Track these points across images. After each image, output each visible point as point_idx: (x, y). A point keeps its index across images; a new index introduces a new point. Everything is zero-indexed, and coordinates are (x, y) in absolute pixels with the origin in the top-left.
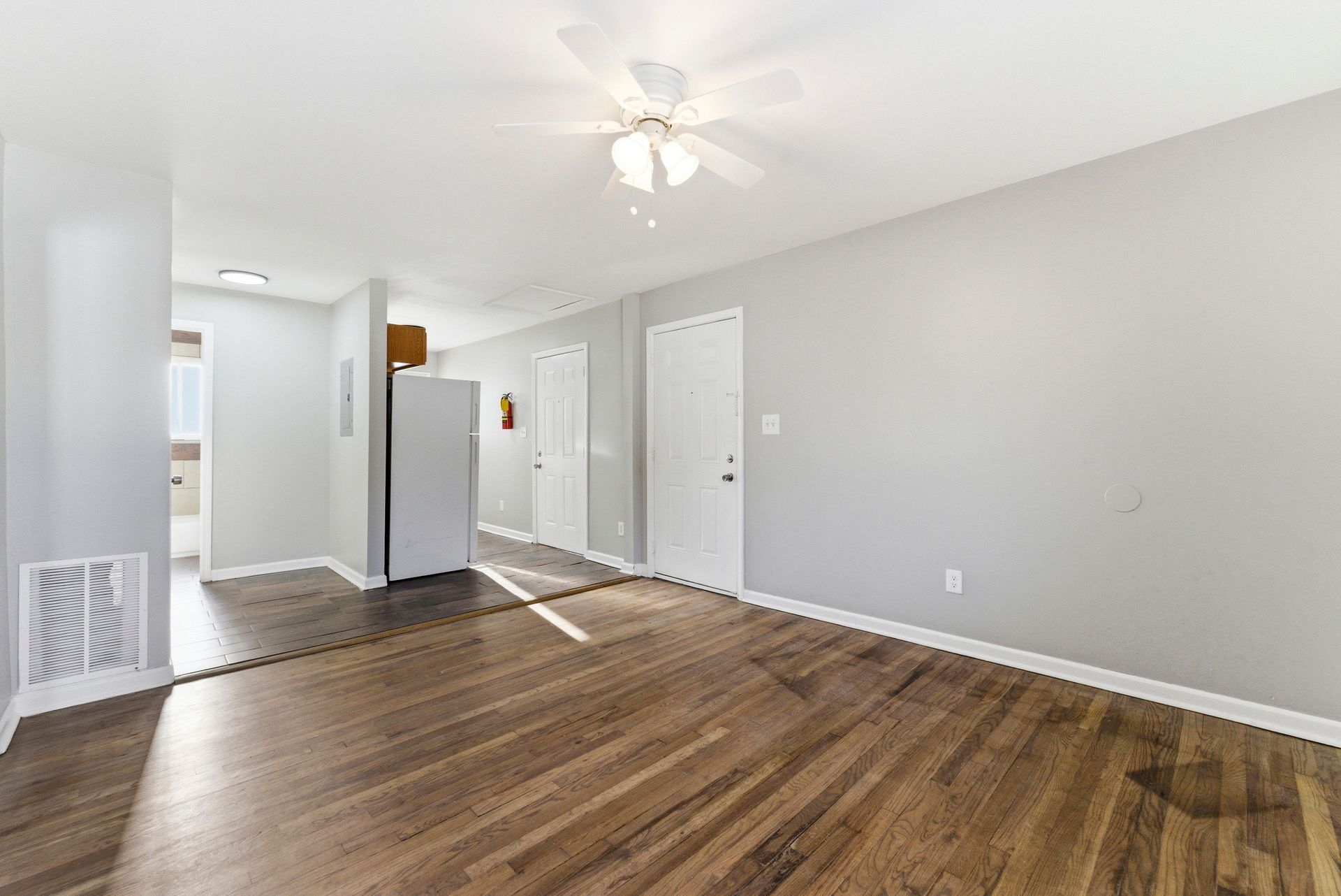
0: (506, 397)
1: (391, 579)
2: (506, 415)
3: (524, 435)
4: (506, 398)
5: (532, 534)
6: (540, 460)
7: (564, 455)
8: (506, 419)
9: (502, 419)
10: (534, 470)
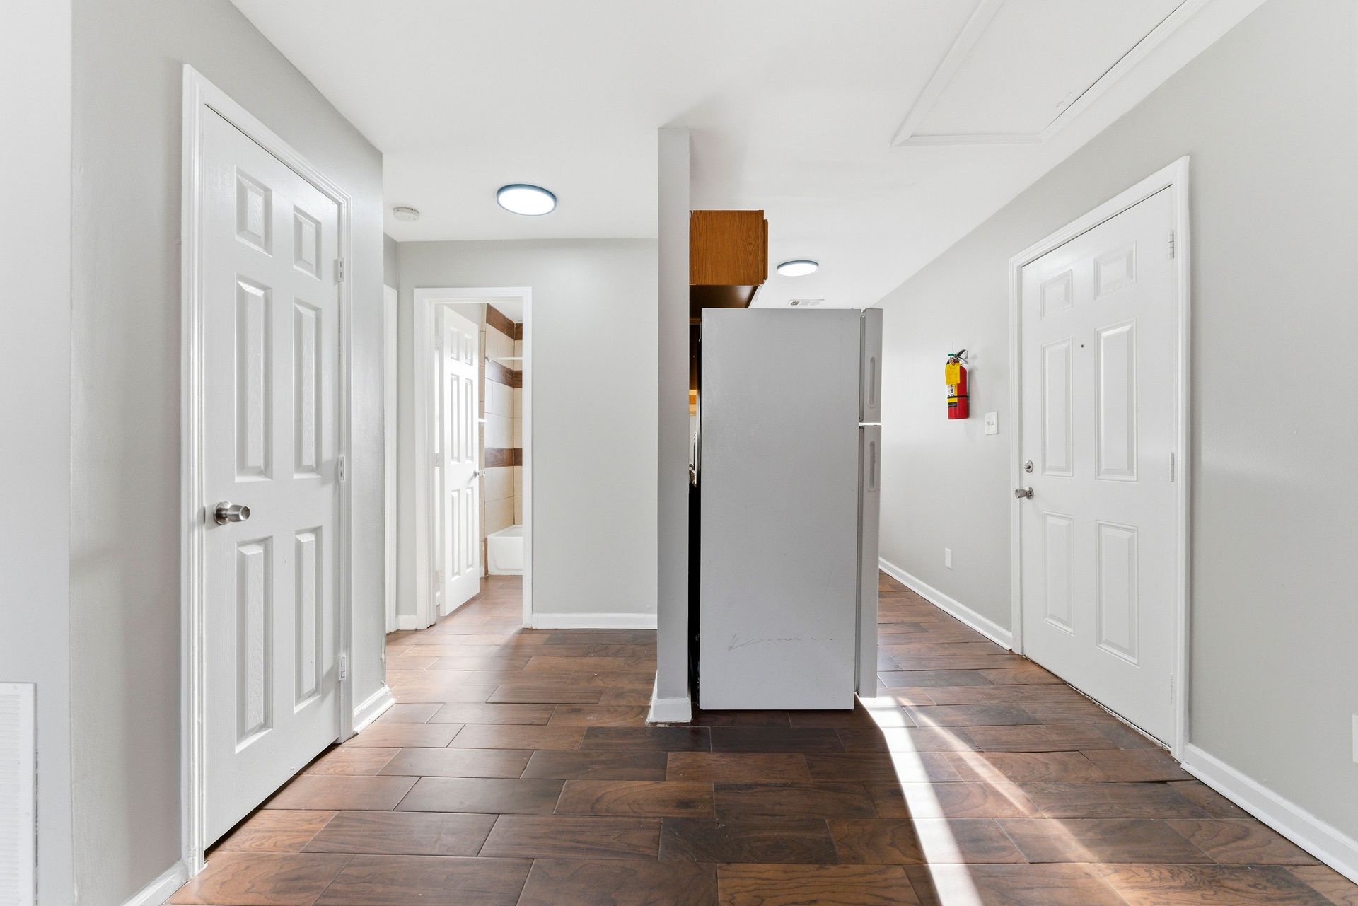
0: (956, 358)
1: (703, 705)
2: (955, 393)
3: (993, 429)
4: (956, 361)
5: (1010, 630)
6: (1028, 482)
7: (1098, 472)
8: (955, 400)
9: (947, 401)
10: (1015, 501)
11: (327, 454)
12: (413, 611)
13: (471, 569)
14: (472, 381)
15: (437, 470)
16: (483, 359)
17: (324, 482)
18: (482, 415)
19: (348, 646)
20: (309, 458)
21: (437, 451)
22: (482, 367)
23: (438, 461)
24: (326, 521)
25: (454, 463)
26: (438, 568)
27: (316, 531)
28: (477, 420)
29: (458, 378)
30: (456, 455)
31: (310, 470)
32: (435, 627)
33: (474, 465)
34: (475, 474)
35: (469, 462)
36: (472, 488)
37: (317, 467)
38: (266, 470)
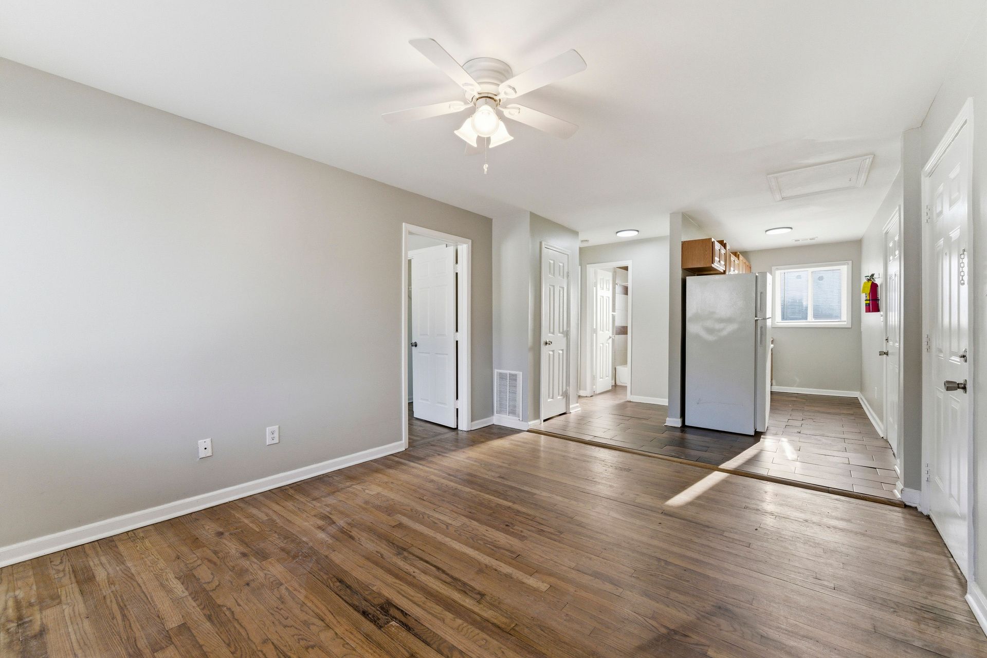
1: (687, 424)
11: (565, 329)
12: (585, 389)
13: (607, 378)
14: (609, 298)
15: (595, 335)
16: (614, 284)
17: (564, 336)
18: (614, 310)
19: (569, 386)
20: (561, 331)
21: (595, 327)
22: (614, 288)
23: (595, 331)
24: (565, 348)
25: (601, 332)
26: (594, 374)
27: (562, 350)
28: (611, 313)
29: (603, 297)
30: (602, 329)
31: (561, 333)
32: (593, 397)
33: (610, 333)
34: (610, 337)
35: (607, 332)
36: (609, 343)
37: (563, 333)
38: (553, 333)
